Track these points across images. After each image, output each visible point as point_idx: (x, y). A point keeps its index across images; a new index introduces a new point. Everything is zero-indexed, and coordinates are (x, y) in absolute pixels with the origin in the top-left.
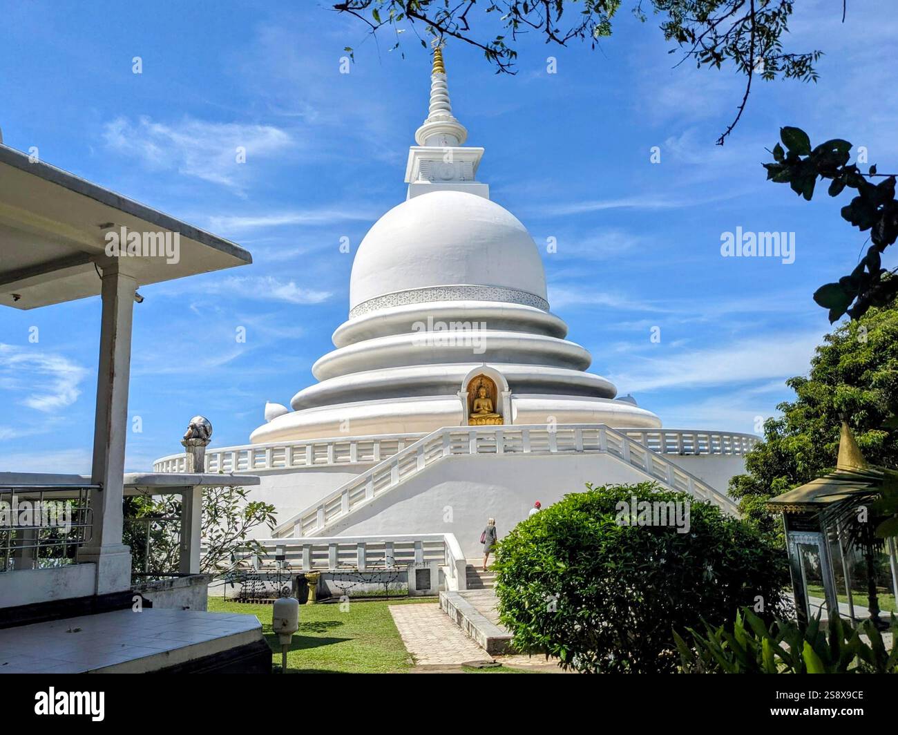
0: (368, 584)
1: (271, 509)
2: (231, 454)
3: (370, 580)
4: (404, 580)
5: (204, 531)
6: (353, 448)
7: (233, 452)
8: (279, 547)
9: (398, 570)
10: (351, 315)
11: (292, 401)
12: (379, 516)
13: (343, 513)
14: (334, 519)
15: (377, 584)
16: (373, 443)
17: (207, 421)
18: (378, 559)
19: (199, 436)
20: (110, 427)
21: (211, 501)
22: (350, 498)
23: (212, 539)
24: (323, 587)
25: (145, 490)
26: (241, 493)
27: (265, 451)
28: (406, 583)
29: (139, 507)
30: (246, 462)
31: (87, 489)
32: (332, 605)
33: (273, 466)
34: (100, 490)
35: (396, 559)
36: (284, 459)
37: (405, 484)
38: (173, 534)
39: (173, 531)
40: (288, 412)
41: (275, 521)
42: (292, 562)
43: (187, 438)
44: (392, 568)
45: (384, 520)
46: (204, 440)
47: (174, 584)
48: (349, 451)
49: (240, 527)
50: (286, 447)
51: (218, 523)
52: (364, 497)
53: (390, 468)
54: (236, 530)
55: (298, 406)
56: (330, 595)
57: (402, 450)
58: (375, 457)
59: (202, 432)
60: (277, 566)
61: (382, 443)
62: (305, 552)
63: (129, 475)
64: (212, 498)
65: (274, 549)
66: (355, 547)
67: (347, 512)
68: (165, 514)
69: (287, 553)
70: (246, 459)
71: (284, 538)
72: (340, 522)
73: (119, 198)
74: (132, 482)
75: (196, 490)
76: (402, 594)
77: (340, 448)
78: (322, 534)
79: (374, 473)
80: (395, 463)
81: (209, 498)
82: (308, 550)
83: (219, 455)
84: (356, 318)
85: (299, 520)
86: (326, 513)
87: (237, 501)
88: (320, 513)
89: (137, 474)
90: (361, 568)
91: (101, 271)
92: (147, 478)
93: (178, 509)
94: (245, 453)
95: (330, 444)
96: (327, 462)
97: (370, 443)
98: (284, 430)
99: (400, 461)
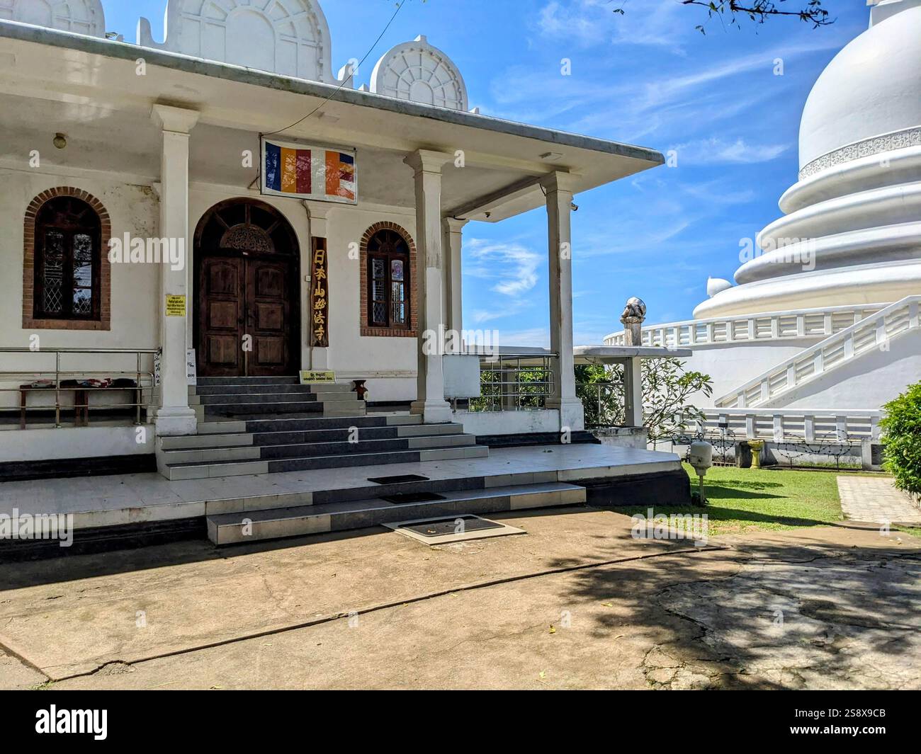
0: (817, 455)
1: (706, 378)
2: (673, 330)
3: (819, 451)
4: (858, 454)
5: (647, 396)
6: (800, 321)
7: (675, 327)
8: (721, 415)
9: (850, 444)
10: (800, 175)
11: (735, 275)
12: (830, 390)
13: (789, 386)
14: (780, 393)
15: (827, 456)
16: (823, 316)
17: (641, 301)
18: (827, 432)
19: (635, 314)
20: (560, 311)
21: (650, 370)
22: (797, 372)
23: (653, 403)
24: (768, 455)
25: (593, 360)
26: (677, 364)
27: (706, 326)
28: (860, 457)
29: (591, 375)
30: (688, 337)
31: (548, 357)
32: (776, 471)
33: (715, 341)
34: (557, 357)
35: (849, 433)
36: (725, 334)
37: (861, 358)
38: (620, 397)
39: (619, 395)
40: (732, 287)
41: (711, 389)
42: (736, 430)
43: (625, 317)
44: (844, 441)
45: (837, 395)
46: (640, 318)
47: (619, 432)
48: (796, 324)
49: (678, 393)
50: (727, 321)
51: (658, 390)
52: (812, 371)
53: (842, 341)
54: (676, 397)
55: (742, 280)
56: (777, 463)
57: (858, 321)
58: (826, 330)
59: (637, 311)
60: (720, 433)
61: (806, 317)
62: (749, 422)
63: (578, 348)
64: (651, 368)
65: (717, 417)
66: (802, 420)
67: (794, 385)
68: (612, 381)
69: (731, 421)
70: (687, 334)
71: (729, 408)
72: (786, 395)
73: (552, 133)
74: (582, 353)
75: (634, 360)
76: (856, 467)
77: (785, 322)
78: (767, 406)
79: (824, 346)
80: (848, 337)
81: (648, 367)
82: (751, 420)
83: (661, 331)
84: (806, 179)
85: (742, 392)
86: (770, 386)
87: (675, 371)
88: (764, 386)
89: (585, 347)
90: (810, 440)
91: (545, 190)
92: (593, 349)
93: (622, 377)
94: (686, 329)
95: (774, 318)
96: (771, 337)
97: (821, 316)
98: (727, 305)
99: (855, 334)
